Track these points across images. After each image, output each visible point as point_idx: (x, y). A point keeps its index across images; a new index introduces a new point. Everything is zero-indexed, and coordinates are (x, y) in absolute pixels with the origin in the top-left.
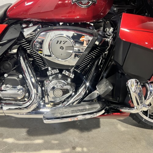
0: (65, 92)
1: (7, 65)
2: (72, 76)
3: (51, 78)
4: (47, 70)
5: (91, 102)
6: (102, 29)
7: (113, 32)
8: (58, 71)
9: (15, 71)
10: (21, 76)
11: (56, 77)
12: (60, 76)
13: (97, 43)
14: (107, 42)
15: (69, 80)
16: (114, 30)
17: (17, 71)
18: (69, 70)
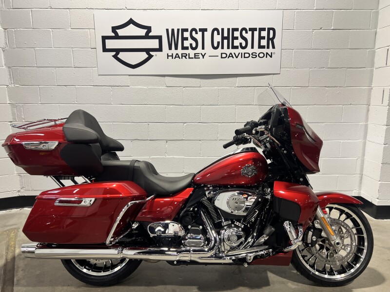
0: (239, 237)
1: (188, 219)
2: (243, 226)
3: (225, 228)
4: (221, 222)
5: (260, 245)
6: (261, 188)
7: (270, 192)
8: (230, 222)
9: (195, 224)
10: (201, 227)
11: (229, 226)
12: (233, 225)
13: (260, 200)
14: (267, 199)
15: (240, 229)
16: (271, 190)
17: (197, 224)
18: (239, 221)
